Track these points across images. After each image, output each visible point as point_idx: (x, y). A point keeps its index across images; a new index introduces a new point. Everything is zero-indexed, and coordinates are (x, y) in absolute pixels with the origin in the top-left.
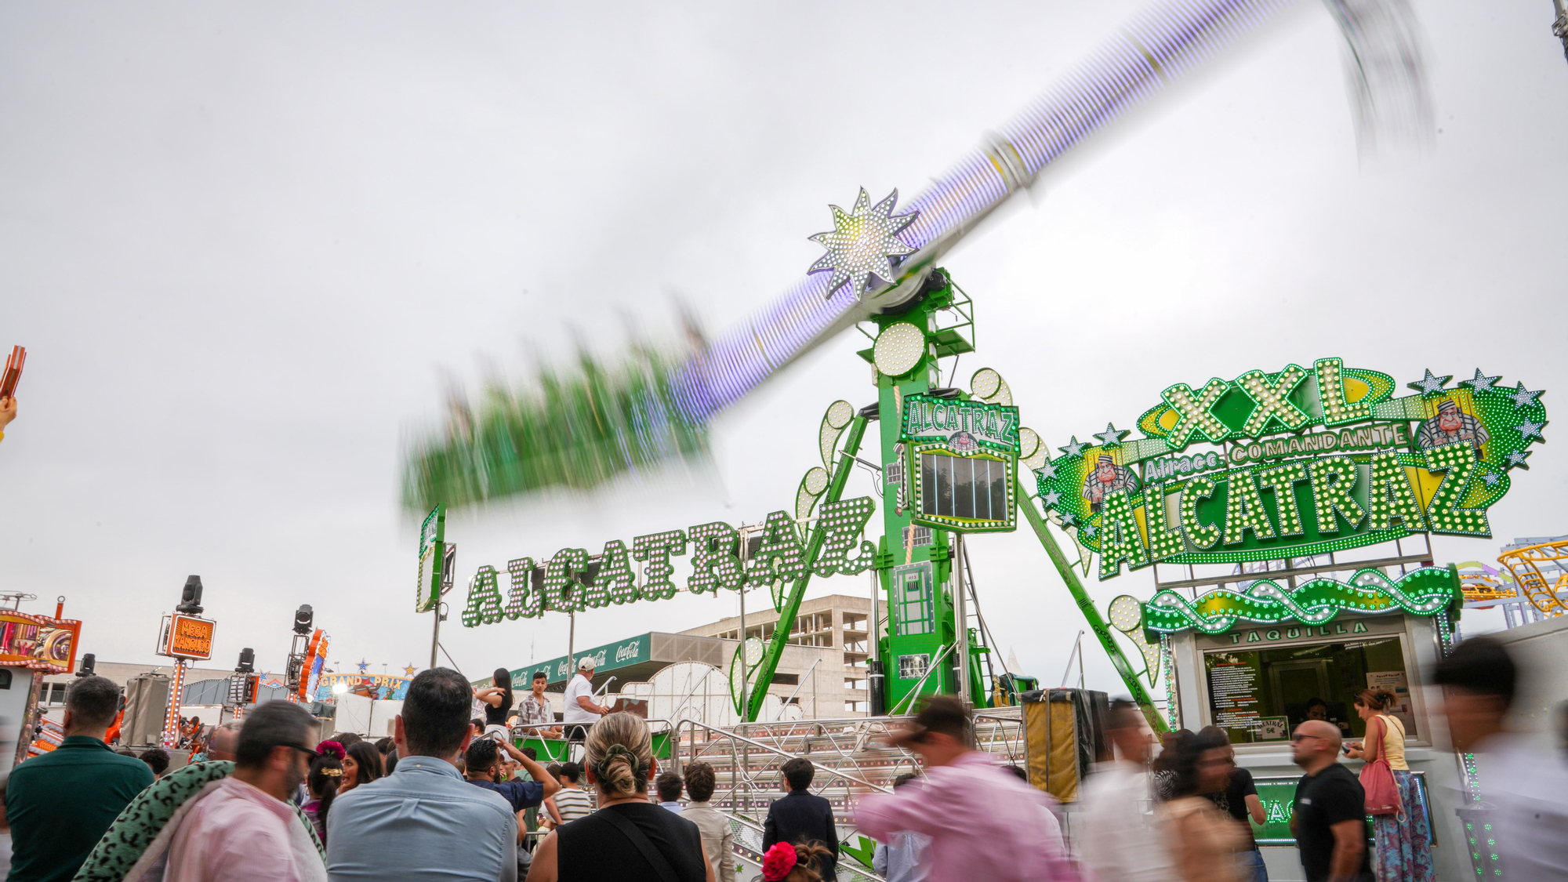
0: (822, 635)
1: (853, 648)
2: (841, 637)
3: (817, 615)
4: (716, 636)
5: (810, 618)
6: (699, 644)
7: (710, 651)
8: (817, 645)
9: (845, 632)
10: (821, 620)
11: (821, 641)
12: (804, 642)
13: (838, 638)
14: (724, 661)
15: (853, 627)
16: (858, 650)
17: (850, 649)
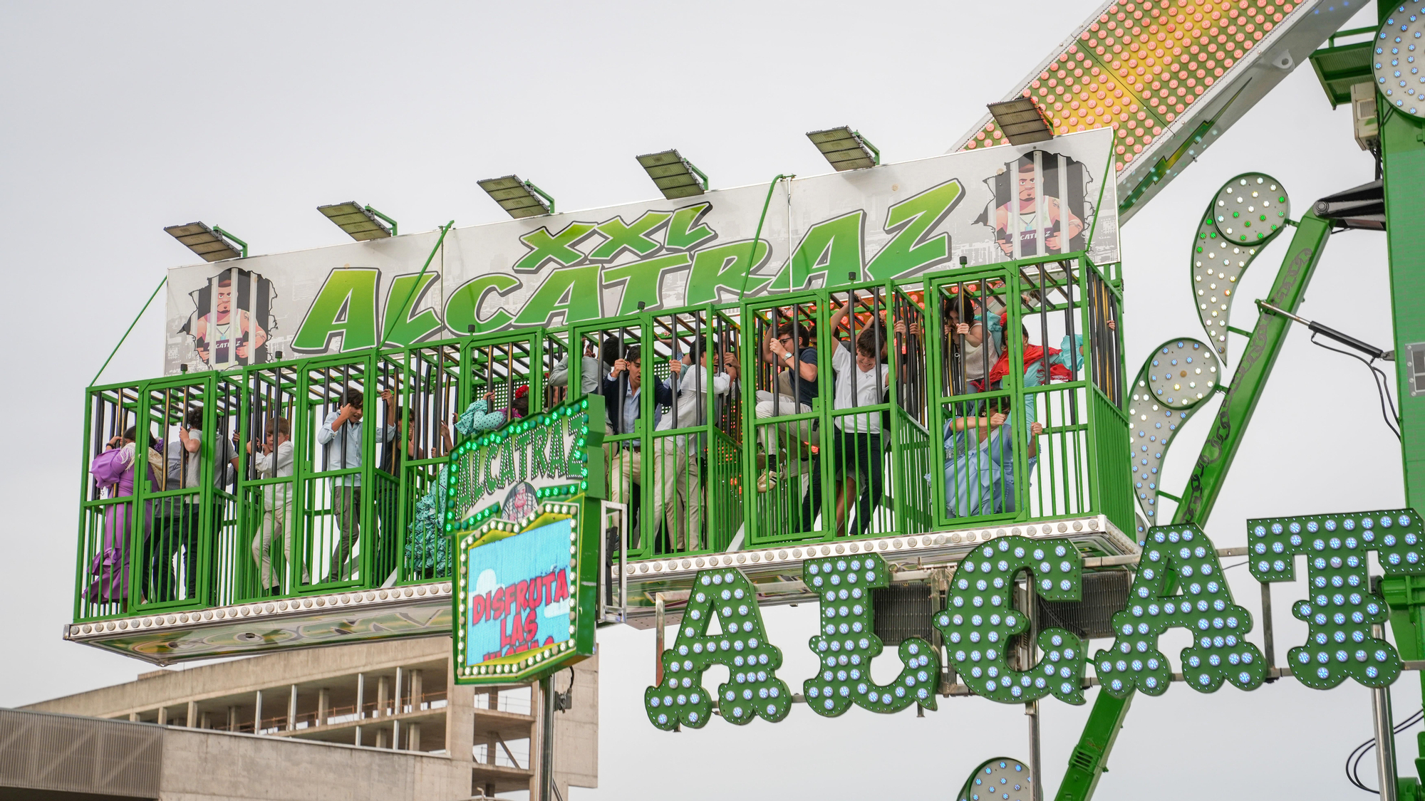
0: (417, 722)
1: (491, 756)
2: (468, 728)
3: (408, 672)
4: (127, 717)
5: (388, 677)
6: (100, 744)
7: (130, 759)
8: (401, 746)
9: (478, 717)
10: (415, 684)
11: (413, 736)
12: (368, 740)
13: (460, 730)
14: (164, 784)
15: (493, 704)
16: (502, 761)
17: (482, 759)
